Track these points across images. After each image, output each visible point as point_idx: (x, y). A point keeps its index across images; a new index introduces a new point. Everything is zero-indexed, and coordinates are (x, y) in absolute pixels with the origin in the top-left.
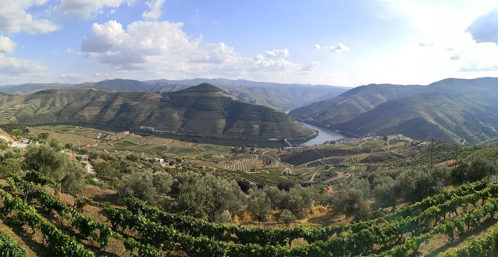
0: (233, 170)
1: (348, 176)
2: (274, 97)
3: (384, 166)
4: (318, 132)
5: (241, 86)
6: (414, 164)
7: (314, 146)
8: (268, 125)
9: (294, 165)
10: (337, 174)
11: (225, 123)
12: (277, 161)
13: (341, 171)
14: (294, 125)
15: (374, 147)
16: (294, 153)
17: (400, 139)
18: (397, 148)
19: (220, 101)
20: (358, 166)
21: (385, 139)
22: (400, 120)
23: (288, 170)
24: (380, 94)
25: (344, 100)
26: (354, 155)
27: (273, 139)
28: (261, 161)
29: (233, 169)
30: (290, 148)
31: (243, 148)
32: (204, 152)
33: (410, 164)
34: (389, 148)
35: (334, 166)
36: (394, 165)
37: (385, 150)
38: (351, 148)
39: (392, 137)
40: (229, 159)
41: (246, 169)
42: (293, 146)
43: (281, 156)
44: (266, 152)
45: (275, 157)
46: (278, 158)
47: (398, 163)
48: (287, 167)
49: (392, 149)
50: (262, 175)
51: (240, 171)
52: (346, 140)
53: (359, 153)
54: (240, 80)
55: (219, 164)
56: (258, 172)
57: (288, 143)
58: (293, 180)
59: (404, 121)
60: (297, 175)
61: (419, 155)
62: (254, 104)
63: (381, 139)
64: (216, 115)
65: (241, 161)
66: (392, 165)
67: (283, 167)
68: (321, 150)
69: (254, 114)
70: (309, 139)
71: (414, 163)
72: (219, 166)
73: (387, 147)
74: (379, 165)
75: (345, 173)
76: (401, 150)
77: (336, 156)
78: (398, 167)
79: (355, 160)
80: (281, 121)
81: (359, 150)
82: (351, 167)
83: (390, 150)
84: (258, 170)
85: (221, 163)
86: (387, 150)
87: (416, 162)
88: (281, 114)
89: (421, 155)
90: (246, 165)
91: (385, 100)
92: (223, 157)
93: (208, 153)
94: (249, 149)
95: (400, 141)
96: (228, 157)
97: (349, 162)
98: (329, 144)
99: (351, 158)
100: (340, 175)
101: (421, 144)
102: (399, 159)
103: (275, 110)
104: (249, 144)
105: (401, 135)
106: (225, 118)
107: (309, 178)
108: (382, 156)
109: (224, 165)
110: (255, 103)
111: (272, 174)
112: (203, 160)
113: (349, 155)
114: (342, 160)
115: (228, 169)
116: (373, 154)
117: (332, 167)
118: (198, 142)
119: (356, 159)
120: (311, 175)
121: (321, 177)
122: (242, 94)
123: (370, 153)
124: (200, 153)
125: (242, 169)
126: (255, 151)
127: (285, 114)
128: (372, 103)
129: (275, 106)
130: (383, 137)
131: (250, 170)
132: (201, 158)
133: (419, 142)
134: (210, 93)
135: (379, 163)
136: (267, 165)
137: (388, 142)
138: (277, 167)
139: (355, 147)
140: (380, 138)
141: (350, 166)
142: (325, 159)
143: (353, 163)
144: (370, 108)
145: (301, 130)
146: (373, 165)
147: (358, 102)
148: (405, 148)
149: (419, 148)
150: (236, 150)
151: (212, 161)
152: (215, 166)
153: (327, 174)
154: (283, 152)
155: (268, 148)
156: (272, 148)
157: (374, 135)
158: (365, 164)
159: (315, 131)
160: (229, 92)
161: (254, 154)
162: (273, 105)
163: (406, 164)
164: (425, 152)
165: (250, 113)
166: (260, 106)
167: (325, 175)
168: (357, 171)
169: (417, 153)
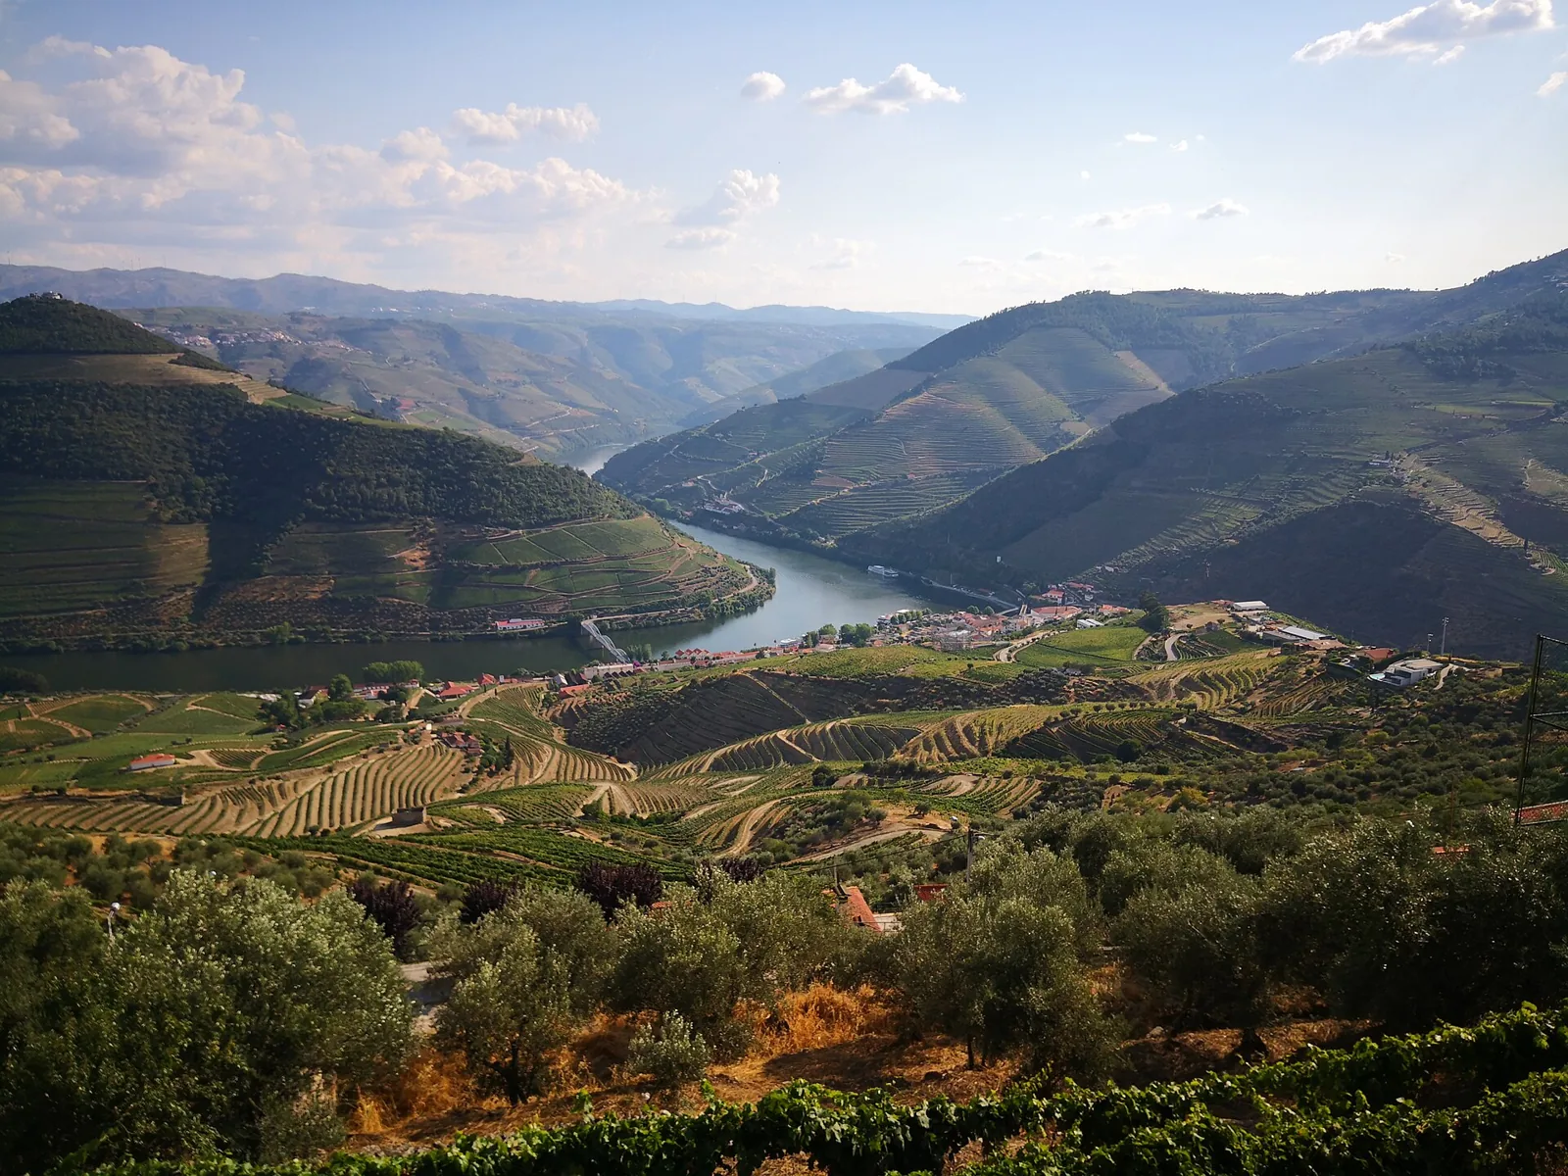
0: (284, 831)
1: (934, 827)
2: (513, 378)
3: (1140, 785)
4: (769, 577)
5: (296, 318)
6: (1339, 792)
7: (748, 657)
8: (481, 540)
9: (644, 762)
10: (880, 817)
11: (204, 551)
12: (546, 747)
13: (900, 796)
14: (635, 538)
15: (1086, 670)
16: (640, 694)
17: (1252, 629)
18: (1228, 687)
19: (162, 411)
20: (989, 776)
21: (1155, 624)
22: (1250, 513)
23: (609, 792)
24: (1137, 349)
25: (917, 392)
26: (971, 708)
27: (516, 624)
28: (455, 758)
29: (283, 824)
30: (615, 668)
31: (333, 696)
32: (79, 747)
33: (1311, 791)
34: (1174, 682)
35: (863, 770)
36: (1205, 789)
37: (1154, 693)
38: (954, 668)
39: (1198, 617)
40: (253, 766)
41: (368, 816)
42: (630, 657)
43: (568, 719)
44: (482, 698)
45: (533, 727)
46: (548, 727)
47: (1232, 776)
48: (601, 776)
49: (1198, 689)
50: (466, 836)
51: (325, 833)
52: (928, 625)
53: (996, 700)
54: (288, 283)
55: (187, 811)
56: (442, 822)
57: (606, 641)
58: (637, 849)
59: (1282, 519)
60: (659, 820)
61: (1379, 740)
62: (388, 424)
63: (1127, 625)
64: (141, 505)
65: (330, 770)
66: (1191, 785)
67: (577, 777)
68: (787, 677)
69: (393, 483)
70: (717, 617)
71: (1341, 786)
72: (189, 822)
73: (1166, 674)
74: (1114, 781)
75: (922, 810)
76: (1256, 699)
77: (875, 712)
78: (1232, 799)
79: (972, 741)
80: (560, 520)
81: (996, 680)
82: (950, 779)
83: (1180, 694)
84: (436, 809)
85: (200, 798)
86: (1163, 688)
87: (1354, 784)
88: (558, 480)
89: (1392, 744)
90: (360, 795)
91: (1163, 387)
92: (213, 763)
93: (99, 749)
94: (373, 693)
95: (1251, 640)
96: (243, 760)
97: (942, 748)
98: (831, 648)
99: (951, 728)
100: (898, 820)
101: (1391, 669)
102: (1238, 753)
103: (519, 456)
104: (373, 665)
105: (1260, 604)
106: (205, 518)
107: (725, 833)
108: (1129, 727)
109: (218, 809)
110: (395, 419)
111: (517, 821)
112: (81, 800)
113: (940, 708)
114: (901, 738)
115: (251, 833)
116: (1076, 712)
117: (850, 775)
118: (33, 688)
119: (983, 733)
120: (736, 820)
121: (790, 831)
122: (306, 368)
123: (1060, 703)
124: (51, 758)
125: (342, 822)
126: (413, 702)
127: (582, 474)
128: (1082, 408)
129: (519, 430)
130: (1140, 613)
131: (390, 820)
132: (61, 791)
133: (1378, 654)
134: (81, 362)
135: (1114, 767)
136: (491, 774)
137: (1168, 644)
138: (546, 779)
139: (977, 664)
140: (1122, 614)
141: (946, 774)
142: (811, 727)
143: (964, 755)
144: (1067, 434)
145: (673, 568)
146: (1078, 772)
147: (1001, 400)
148: (1280, 690)
149: (1377, 696)
150: (292, 709)
151: (133, 798)
152: (161, 822)
153: (826, 815)
154: (579, 696)
155: (488, 678)
156: (516, 675)
157: (1088, 598)
158: (1032, 767)
159: (755, 570)
160: (222, 356)
161: (410, 718)
162: (506, 427)
163: (1281, 786)
164: (1418, 722)
165: (366, 481)
166: (431, 438)
167: (811, 822)
168: (982, 803)
169: (1364, 729)
